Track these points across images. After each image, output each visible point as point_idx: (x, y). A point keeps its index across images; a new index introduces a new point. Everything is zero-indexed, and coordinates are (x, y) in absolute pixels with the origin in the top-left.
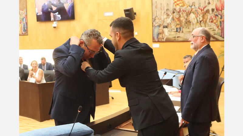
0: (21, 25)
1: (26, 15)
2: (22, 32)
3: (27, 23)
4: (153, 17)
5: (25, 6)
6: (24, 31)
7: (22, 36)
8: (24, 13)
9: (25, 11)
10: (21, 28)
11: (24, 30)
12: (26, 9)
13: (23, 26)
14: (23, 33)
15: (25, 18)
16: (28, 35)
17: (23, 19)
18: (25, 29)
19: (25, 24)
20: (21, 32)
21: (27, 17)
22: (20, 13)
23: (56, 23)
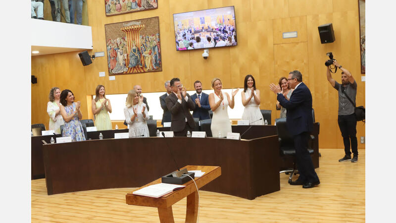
0: (152, 57)
1: (159, 42)
2: (153, 67)
3: (160, 54)
4: (361, 37)
5: (156, 28)
6: (156, 66)
7: (153, 73)
8: (155, 39)
9: (157, 37)
10: (151, 61)
11: (156, 64)
12: (159, 33)
13: (154, 58)
14: (155, 67)
15: (156, 47)
16: (162, 71)
17: (154, 48)
18: (158, 62)
19: (158, 55)
20: (151, 67)
21: (160, 45)
22: (150, 40)
23: (207, 52)
